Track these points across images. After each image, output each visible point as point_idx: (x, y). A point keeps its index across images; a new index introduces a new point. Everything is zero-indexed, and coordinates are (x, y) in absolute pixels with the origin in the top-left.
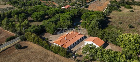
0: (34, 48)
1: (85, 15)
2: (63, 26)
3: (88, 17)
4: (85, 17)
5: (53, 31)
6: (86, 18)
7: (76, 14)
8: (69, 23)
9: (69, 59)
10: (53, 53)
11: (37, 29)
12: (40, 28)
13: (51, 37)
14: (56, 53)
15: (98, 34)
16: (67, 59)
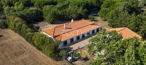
0: (10, 38)
1: (107, 3)
2: (69, 13)
3: (111, 5)
4: (107, 5)
5: (52, 18)
6: (109, 6)
7: (94, 4)
8: (80, 10)
9: (59, 63)
10: (35, 48)
11: (30, 14)
12: (34, 13)
13: (47, 26)
14: (40, 49)
15: (128, 22)
16: (55, 62)
